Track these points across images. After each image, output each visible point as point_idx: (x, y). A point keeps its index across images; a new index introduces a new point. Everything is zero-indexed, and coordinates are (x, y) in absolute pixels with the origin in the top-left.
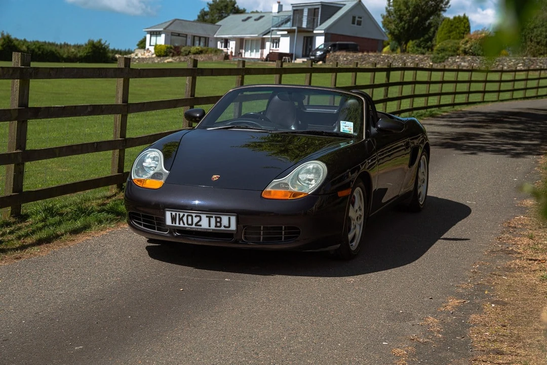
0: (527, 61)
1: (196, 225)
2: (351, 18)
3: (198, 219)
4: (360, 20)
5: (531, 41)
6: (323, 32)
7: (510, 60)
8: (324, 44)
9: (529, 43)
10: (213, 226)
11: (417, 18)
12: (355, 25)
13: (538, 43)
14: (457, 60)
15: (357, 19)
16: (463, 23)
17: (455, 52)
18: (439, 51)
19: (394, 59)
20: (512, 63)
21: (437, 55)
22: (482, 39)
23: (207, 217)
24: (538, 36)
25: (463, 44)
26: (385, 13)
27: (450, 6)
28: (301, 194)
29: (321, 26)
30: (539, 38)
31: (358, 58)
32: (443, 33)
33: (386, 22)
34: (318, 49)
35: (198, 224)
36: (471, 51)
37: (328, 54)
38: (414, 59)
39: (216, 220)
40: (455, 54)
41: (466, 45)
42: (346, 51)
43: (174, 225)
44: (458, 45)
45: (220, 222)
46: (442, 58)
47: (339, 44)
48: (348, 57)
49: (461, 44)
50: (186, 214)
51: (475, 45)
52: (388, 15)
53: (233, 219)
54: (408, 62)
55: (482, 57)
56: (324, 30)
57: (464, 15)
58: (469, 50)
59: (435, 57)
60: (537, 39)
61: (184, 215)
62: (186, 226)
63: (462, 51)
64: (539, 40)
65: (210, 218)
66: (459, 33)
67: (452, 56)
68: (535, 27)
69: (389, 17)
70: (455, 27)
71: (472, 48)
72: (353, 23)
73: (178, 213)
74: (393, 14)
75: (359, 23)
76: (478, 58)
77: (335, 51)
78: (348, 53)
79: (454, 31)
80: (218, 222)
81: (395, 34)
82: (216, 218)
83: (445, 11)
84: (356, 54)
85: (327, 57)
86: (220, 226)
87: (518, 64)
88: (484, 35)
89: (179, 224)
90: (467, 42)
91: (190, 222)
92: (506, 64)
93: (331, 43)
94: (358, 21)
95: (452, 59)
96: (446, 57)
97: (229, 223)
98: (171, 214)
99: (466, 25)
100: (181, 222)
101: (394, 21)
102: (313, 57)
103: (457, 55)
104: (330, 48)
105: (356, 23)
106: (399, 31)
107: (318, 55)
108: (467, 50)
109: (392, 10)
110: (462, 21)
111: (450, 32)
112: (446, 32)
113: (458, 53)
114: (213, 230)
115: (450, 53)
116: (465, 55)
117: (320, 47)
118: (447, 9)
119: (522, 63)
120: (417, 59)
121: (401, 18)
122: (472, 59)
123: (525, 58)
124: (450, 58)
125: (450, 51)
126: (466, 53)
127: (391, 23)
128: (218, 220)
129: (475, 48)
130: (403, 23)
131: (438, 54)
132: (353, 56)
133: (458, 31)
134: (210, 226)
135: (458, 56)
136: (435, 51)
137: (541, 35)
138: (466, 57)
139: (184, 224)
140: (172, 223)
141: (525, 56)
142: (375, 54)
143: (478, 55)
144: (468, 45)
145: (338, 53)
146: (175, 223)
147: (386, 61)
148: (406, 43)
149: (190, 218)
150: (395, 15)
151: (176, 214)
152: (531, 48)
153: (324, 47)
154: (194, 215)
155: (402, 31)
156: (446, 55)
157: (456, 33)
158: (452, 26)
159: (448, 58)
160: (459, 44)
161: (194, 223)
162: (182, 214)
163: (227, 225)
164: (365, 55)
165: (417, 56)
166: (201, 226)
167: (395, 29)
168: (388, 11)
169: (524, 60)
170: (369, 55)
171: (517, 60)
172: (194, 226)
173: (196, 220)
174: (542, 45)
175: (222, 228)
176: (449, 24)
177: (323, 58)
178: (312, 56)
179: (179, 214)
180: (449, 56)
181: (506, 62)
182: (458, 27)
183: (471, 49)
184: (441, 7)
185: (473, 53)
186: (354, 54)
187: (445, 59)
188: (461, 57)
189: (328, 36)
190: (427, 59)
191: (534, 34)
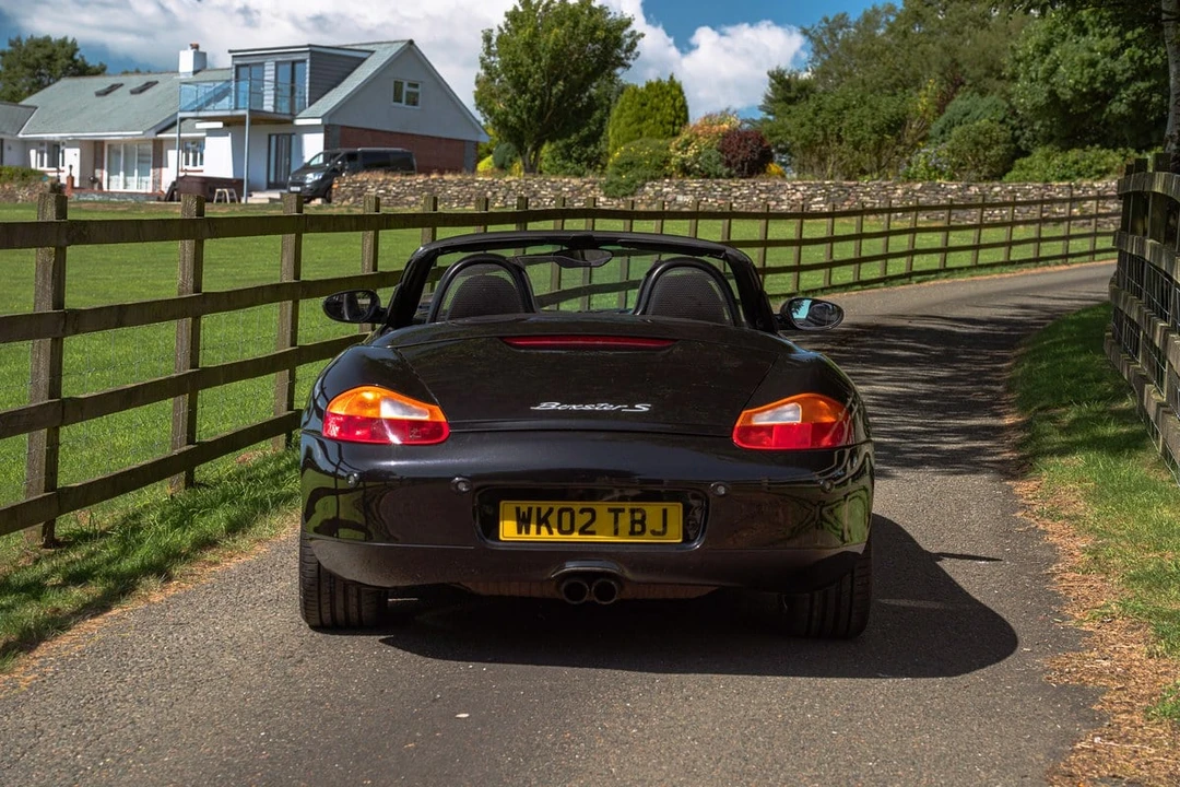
0: (833, 190)
2: (392, 86)
4: (413, 90)
6: (319, 122)
7: (794, 187)
8: (325, 154)
9: (834, 145)
11: (560, 83)
12: (405, 105)
13: (856, 146)
14: (665, 190)
15: (406, 88)
16: (669, 97)
17: (660, 170)
18: (621, 167)
20: (798, 195)
21: (616, 179)
22: (724, 136)
24: (855, 128)
25: (678, 150)
26: (480, 74)
29: (314, 108)
30: (858, 132)
32: (623, 122)
33: (486, 95)
34: (309, 167)
36: (697, 166)
37: (335, 181)
38: (559, 189)
40: (660, 173)
41: (686, 151)
42: (383, 171)
44: (666, 153)
46: (628, 186)
47: (365, 154)
48: (391, 186)
49: (672, 150)
51: (708, 153)
52: (488, 76)
55: (726, 182)
56: (322, 117)
57: (671, 77)
58: (692, 165)
59: (612, 182)
60: (852, 136)
63: (677, 167)
64: (857, 139)
67: (653, 178)
68: (847, 108)
69: (491, 83)
71: (700, 159)
72: (398, 99)
74: (498, 75)
75: (413, 100)
76: (718, 184)
77: (353, 172)
78: (389, 177)
81: (510, 124)
84: (409, 178)
85: (335, 186)
87: (813, 196)
88: (726, 126)
90: (688, 143)
92: (784, 197)
93: (342, 151)
94: (408, 94)
95: (652, 186)
96: (639, 182)
99: (678, 104)
101: (504, 92)
102: (298, 189)
103: (666, 176)
104: (339, 162)
105: (404, 99)
106: (520, 118)
107: (308, 181)
108: (688, 164)
109: (496, 65)
110: (668, 92)
111: (642, 119)
112: (630, 119)
113: (669, 173)
115: (649, 173)
116: (684, 177)
117: (317, 164)
118: (629, 61)
119: (823, 195)
120: (565, 189)
121: (520, 85)
122: (703, 186)
123: (828, 182)
124: (649, 183)
125: (647, 167)
126: (686, 171)
127: (495, 97)
129: (709, 158)
130: (527, 97)
131: (619, 174)
132: (402, 182)
135: (667, 181)
136: (609, 169)
137: (861, 125)
138: (687, 180)
141: (827, 178)
142: (460, 178)
143: (718, 177)
144: (691, 153)
145: (363, 177)
147: (490, 194)
148: (536, 148)
150: (504, 77)
152: (841, 159)
153: (326, 160)
155: (525, 116)
156: (639, 177)
159: (643, 186)
160: (668, 148)
165: (565, 180)
167: (507, 113)
168: (487, 67)
169: (826, 187)
171: (810, 186)
174: (866, 149)
177: (324, 191)
178: (295, 184)
180: (646, 179)
181: (785, 192)
183: (697, 162)
184: (616, 58)
185: (703, 172)
186: (404, 178)
187: (637, 187)
188: (675, 182)
189: (331, 132)
190: (592, 188)
191: (845, 124)
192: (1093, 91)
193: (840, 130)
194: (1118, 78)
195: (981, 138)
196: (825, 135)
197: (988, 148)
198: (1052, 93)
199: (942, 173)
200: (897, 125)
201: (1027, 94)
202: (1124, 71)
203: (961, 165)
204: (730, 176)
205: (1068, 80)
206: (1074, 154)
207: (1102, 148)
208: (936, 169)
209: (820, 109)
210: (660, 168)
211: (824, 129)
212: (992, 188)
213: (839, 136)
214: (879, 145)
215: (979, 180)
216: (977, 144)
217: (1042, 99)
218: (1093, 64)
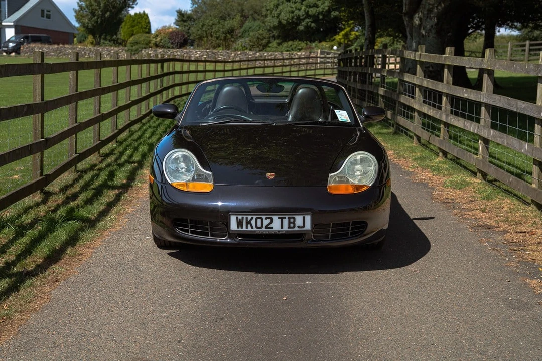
0: (210, 53)
1: (267, 227)
2: (40, 11)
3: (269, 221)
4: (48, 13)
5: (212, 36)
6: (12, 24)
7: (196, 52)
8: (15, 36)
9: (210, 38)
10: (286, 228)
11: (109, 13)
12: (45, 18)
13: (217, 38)
14: (150, 52)
15: (45, 12)
16: (143, 19)
18: (133, 44)
19: (91, 51)
20: (198, 55)
21: (131, 48)
22: (170, 33)
23: (279, 218)
24: (217, 32)
25: (154, 38)
26: (77, 8)
27: (137, 3)
28: (363, 186)
29: (9, 18)
30: (218, 33)
31: (54, 50)
32: (126, 27)
33: (79, 16)
34: (9, 41)
35: (269, 226)
36: (161, 44)
37: (22, 46)
38: (110, 51)
39: (289, 220)
40: (147, 46)
41: (157, 38)
42: (41, 43)
43: (240, 229)
44: (149, 39)
45: (294, 223)
46: (136, 50)
47: (31, 36)
48: (44, 49)
49: (151, 38)
50: (255, 217)
51: (165, 39)
52: (80, 9)
53: (308, 218)
54: (105, 54)
55: (171, 50)
56: (13, 22)
57: (144, 11)
58: (159, 43)
59: (129, 50)
60: (216, 34)
61: (252, 218)
62: (255, 229)
63: (153, 44)
64: (218, 35)
65: (282, 219)
66: (141, 28)
67: (145, 48)
68: (213, 24)
69: (82, 11)
70: (137, 22)
71: (162, 41)
72: (43, 16)
73: (245, 217)
74: (85, 9)
75: (48, 17)
76: (169, 50)
77: (28, 43)
78: (43, 45)
79: (137, 25)
80: (292, 223)
81: (89, 27)
82: (289, 218)
83: (133, 7)
84: (51, 46)
85: (22, 48)
86: (294, 227)
87: (203, 55)
88: (171, 30)
89: (247, 227)
90: (157, 36)
91: (259, 225)
92: (193, 55)
93: (23, 35)
94: (47, 14)
95: (145, 51)
96: (140, 49)
97: (304, 222)
98: (237, 218)
99: (147, 21)
100: (249, 225)
101: (87, 15)
102: (6, 49)
103: (150, 47)
104: (22, 39)
105: (45, 16)
106: (93, 25)
107: (10, 46)
108: (158, 43)
109: (84, 5)
110: (143, 17)
111: (133, 26)
112: (129, 26)
114: (286, 231)
115: (144, 46)
116: (156, 48)
117: (12, 39)
118: (134, 5)
119: (206, 55)
120: (113, 51)
121: (93, 14)
122: (163, 51)
123: (208, 50)
124: (143, 50)
125: (142, 44)
126: (157, 45)
127: (84, 17)
128: (292, 220)
129: (165, 41)
130: (96, 17)
131: (132, 46)
132: (49, 47)
133: (140, 26)
134: (282, 227)
135: (150, 49)
136: (128, 45)
137: (219, 31)
138: (158, 49)
139: (252, 228)
140: (238, 227)
141: (207, 49)
142: (71, 46)
143: (169, 48)
144: (158, 39)
145: (32, 45)
146: (242, 228)
147: (83, 52)
148: (100, 36)
149: (259, 221)
150: (86, 9)
151: (243, 218)
152: (212, 42)
153: (15, 38)
154: (264, 217)
155: (95, 24)
156: (140, 47)
157: (139, 27)
158: (134, 21)
159: (141, 51)
161: (264, 225)
162: (249, 217)
163: (301, 225)
164: (61, 47)
165: (112, 48)
166: (272, 228)
167: (88, 23)
168: (80, 6)
169: (207, 52)
170: (65, 47)
171: (202, 52)
172: (264, 229)
173: (266, 222)
174: (221, 39)
175: (296, 228)
176: (131, 19)
177: (16, 50)
178: (4, 47)
179: (247, 218)
180: (142, 48)
181: (193, 54)
182: (140, 23)
184: (129, 4)
185: (163, 46)
186: (49, 46)
187: (139, 51)
188: (153, 49)
189: (18, 27)
190: (122, 51)
191: (213, 30)
192: (293, 22)
193: (212, 32)
194: (301, 18)
195: (260, 36)
196: (207, 34)
197: (262, 40)
198: (280, 22)
199: (247, 48)
200: (231, 31)
201: (272, 21)
202: (303, 15)
203: (253, 46)
204: (173, 48)
205: (285, 17)
206: (290, 43)
207: (299, 41)
208: (245, 46)
209: (204, 25)
210: (147, 44)
211: (206, 31)
212: (264, 53)
213: (211, 34)
214: (225, 39)
215: (260, 51)
216: (258, 38)
217: (276, 23)
218: (293, 12)
